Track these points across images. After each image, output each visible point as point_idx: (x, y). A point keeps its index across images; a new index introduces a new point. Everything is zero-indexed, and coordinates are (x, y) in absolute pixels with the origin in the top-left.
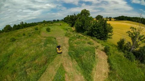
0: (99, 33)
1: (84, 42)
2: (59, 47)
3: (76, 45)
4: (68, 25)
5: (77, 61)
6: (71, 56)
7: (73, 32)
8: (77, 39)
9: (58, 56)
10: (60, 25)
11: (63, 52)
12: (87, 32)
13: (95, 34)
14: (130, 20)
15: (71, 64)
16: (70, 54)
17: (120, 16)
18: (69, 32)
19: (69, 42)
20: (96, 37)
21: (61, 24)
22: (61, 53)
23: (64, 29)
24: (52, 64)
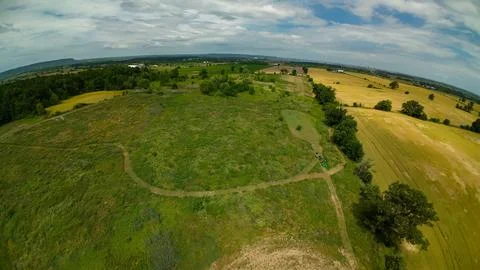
1: (334, 156)
7: (329, 141)
12: (343, 147)
18: (324, 140)
20: (348, 156)
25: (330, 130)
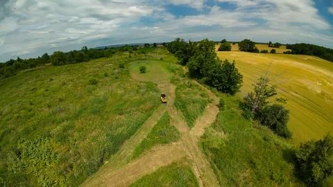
0: (222, 82)
1: (195, 94)
2: (163, 96)
3: (184, 95)
4: (176, 60)
5: (182, 111)
6: (176, 107)
7: (184, 76)
8: (188, 89)
9: (163, 105)
10: (161, 59)
11: (168, 102)
12: (205, 78)
13: (216, 83)
14: (319, 56)
15: (176, 113)
16: (175, 105)
17: (296, 44)
18: (177, 76)
19: (176, 92)
20: (217, 87)
21: (163, 56)
22: (166, 103)
23: (168, 68)
24: (157, 111)
25: (184, 68)
